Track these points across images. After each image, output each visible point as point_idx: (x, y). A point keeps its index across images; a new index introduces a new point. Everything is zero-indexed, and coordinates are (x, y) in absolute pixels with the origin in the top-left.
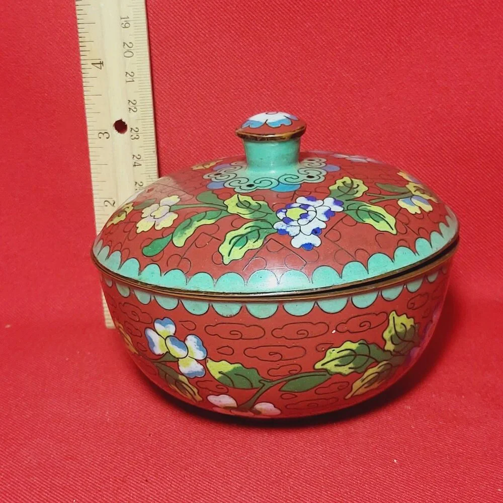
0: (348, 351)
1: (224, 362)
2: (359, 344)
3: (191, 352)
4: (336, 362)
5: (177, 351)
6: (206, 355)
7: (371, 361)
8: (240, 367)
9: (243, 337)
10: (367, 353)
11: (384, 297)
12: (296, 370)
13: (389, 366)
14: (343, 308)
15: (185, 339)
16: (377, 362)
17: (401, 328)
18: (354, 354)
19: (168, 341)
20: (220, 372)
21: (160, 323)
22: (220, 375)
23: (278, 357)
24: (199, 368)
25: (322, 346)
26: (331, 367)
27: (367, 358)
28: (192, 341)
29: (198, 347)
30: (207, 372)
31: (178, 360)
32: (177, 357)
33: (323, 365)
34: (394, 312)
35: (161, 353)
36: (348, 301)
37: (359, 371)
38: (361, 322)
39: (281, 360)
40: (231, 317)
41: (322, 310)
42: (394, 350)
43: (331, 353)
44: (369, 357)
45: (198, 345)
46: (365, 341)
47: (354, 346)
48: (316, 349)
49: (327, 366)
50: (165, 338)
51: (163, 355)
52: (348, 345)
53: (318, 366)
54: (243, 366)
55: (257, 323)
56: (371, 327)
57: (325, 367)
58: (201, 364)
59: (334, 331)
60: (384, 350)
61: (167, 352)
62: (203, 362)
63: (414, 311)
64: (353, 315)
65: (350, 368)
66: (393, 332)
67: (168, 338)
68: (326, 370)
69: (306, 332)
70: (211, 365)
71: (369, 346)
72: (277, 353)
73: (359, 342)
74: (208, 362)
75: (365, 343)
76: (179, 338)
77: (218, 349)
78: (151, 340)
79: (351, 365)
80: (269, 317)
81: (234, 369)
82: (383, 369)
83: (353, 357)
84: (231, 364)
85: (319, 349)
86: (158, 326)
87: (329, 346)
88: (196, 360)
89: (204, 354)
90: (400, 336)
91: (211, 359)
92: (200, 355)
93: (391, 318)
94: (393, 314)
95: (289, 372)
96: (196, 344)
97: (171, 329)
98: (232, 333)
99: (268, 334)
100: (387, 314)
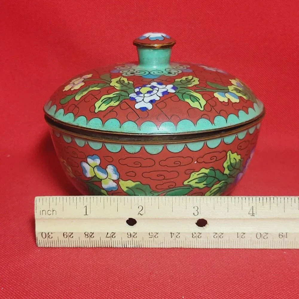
0: (204, 174)
1: (129, 181)
2: (210, 170)
3: (110, 175)
4: (196, 181)
5: (101, 175)
6: (119, 177)
7: (216, 180)
8: (138, 184)
9: (142, 166)
10: (214, 175)
11: (225, 142)
12: (173, 186)
13: (225, 184)
14: (201, 148)
15: (106, 167)
16: (219, 181)
17: (233, 161)
18: (206, 176)
19: (96, 169)
20: (127, 187)
21: (91, 158)
22: (127, 189)
23: (162, 177)
24: (114, 185)
25: (188, 171)
26: (193, 183)
27: (213, 178)
28: (110, 169)
29: (114, 172)
30: (119, 187)
31: (101, 180)
32: (101, 178)
33: (188, 182)
34: (230, 151)
35: (91, 177)
36: (204, 144)
37: (209, 186)
38: (212, 156)
39: (164, 179)
40: (135, 153)
41: (189, 149)
42: (229, 174)
43: (193, 175)
44: (215, 178)
45: (114, 171)
46: (214, 168)
47: (207, 171)
48: (185, 173)
49: (191, 183)
50: (93, 167)
51: (92, 178)
52: (204, 170)
53: (186, 183)
54: (141, 183)
55: (151, 157)
56: (217, 160)
57: (189, 183)
58: (116, 183)
59: (196, 162)
60: (223, 174)
61: (95, 176)
62: (117, 181)
63: (241, 151)
64: (207, 153)
65: (204, 184)
66: (229, 163)
67: (96, 167)
68: (190, 186)
69: (179, 163)
70: (122, 183)
71: (215, 171)
72: (162, 175)
73: (210, 169)
74: (120, 181)
75: (213, 169)
76: (103, 167)
77: (126, 173)
78: (85, 169)
79: (205, 183)
80: (158, 153)
81: (136, 185)
82: (222, 185)
83: (205, 178)
84: (134, 182)
85: (187, 172)
86: (89, 160)
87: (192, 171)
88: (112, 180)
89: (118, 176)
90: (233, 166)
91: (122, 179)
92: (115, 177)
93: (228, 154)
94: (229, 152)
95: (169, 186)
96: (113, 170)
97: (98, 162)
98: (135, 163)
99: (157, 163)
100: (226, 152)
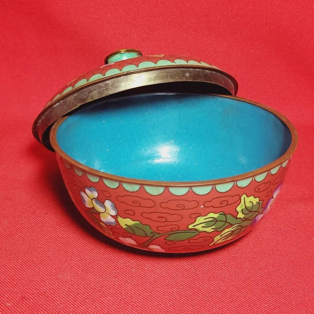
0: (212, 219)
1: (128, 219)
2: (219, 214)
3: (108, 210)
4: (203, 225)
5: (99, 208)
6: (117, 214)
7: (227, 224)
8: (137, 223)
9: (141, 206)
10: (225, 220)
11: (238, 185)
12: (175, 228)
13: (240, 227)
14: (209, 192)
15: (104, 202)
16: (231, 225)
17: (249, 204)
18: (215, 220)
19: (94, 202)
20: (126, 225)
21: (89, 190)
22: (126, 227)
23: (164, 220)
24: (113, 220)
25: (193, 215)
26: (199, 228)
27: (224, 223)
28: (108, 204)
29: (112, 208)
30: (118, 223)
31: (100, 214)
32: (99, 211)
33: (194, 226)
34: (245, 195)
35: (89, 207)
36: (212, 188)
37: (218, 230)
38: (221, 201)
39: (165, 221)
40: (133, 192)
41: (194, 193)
42: (244, 218)
43: (200, 220)
44: (226, 222)
45: (112, 207)
46: (224, 212)
47: (216, 216)
48: (190, 217)
49: (196, 227)
50: (92, 199)
51: (91, 209)
52: (212, 215)
53: (191, 227)
54: (141, 223)
55: (151, 197)
56: (228, 204)
57: (194, 227)
58: (114, 218)
59: (202, 206)
60: (237, 218)
61: (93, 207)
62: (115, 217)
63: (259, 193)
64: (215, 197)
65: (212, 229)
66: (244, 207)
67: (94, 199)
68: (196, 230)
69: (183, 207)
70: (120, 219)
71: (226, 215)
72: (163, 217)
73: (219, 213)
74: (118, 217)
75: (223, 214)
76: (100, 200)
77: (124, 211)
78: (84, 198)
79: (213, 227)
80: (159, 195)
81: (135, 224)
82: (235, 229)
83: (215, 222)
84: (133, 221)
85: (192, 216)
86: (87, 191)
87: (198, 215)
88: (111, 215)
89: (116, 212)
90: (249, 209)
91: (120, 216)
92: (114, 213)
93: (242, 198)
94: (244, 196)
95: (171, 229)
96: (110, 206)
97: (96, 194)
98: (134, 202)
99: (158, 205)
100: (240, 196)
